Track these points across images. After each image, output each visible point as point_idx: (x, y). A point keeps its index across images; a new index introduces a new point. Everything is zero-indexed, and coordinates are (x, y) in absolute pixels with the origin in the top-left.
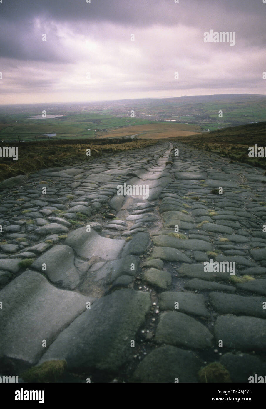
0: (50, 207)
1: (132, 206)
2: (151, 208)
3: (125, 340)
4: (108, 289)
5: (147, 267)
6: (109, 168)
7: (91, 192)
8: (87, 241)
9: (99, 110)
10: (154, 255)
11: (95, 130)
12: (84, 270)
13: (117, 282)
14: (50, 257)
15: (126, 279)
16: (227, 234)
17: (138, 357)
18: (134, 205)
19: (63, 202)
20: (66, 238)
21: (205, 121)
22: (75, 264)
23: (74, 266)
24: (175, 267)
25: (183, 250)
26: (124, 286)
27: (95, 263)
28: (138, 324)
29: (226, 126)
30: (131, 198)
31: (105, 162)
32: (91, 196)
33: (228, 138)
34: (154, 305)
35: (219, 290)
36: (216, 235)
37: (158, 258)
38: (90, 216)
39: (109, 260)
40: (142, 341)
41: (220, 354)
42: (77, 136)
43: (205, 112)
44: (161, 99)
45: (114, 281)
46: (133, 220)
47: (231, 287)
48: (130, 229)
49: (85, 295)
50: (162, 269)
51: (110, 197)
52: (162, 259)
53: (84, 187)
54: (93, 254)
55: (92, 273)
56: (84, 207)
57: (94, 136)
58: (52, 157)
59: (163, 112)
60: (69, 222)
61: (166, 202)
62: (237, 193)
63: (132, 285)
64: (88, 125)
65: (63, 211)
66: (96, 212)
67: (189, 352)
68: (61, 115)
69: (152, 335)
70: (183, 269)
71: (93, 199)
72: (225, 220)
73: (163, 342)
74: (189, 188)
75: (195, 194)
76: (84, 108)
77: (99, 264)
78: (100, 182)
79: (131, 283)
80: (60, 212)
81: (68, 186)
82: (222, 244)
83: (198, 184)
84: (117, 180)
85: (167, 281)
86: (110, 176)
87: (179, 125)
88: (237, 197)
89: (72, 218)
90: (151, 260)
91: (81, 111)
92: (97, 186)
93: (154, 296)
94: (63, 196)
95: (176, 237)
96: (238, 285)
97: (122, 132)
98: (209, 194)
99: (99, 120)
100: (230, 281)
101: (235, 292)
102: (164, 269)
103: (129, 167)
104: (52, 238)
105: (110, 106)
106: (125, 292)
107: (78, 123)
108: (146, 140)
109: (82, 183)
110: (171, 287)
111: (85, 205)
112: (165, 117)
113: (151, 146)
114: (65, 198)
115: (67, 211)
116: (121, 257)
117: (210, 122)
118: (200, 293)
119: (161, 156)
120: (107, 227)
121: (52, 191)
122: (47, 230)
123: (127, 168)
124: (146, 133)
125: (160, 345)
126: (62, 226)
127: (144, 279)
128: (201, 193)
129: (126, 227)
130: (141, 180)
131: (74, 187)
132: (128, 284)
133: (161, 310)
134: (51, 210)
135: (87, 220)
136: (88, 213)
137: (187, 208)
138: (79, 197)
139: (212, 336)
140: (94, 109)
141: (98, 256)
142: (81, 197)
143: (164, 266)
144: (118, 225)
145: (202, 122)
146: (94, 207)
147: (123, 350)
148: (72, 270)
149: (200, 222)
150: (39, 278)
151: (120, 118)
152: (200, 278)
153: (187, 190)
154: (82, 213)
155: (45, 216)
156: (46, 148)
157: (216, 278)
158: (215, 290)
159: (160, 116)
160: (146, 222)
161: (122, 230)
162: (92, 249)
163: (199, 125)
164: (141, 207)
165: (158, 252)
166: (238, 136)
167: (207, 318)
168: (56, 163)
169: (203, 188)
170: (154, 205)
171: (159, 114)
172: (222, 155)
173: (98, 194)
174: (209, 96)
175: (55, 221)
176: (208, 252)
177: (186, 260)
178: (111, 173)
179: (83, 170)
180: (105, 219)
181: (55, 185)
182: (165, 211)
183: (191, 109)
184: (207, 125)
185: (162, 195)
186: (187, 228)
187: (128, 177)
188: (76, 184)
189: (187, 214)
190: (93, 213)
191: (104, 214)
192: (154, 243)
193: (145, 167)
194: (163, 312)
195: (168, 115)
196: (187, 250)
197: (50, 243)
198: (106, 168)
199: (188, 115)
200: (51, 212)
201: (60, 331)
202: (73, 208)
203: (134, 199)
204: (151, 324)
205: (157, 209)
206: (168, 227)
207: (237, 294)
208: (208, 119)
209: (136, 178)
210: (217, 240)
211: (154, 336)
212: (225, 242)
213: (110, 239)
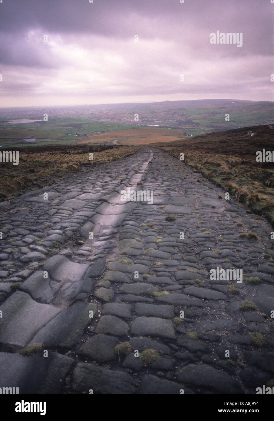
0: (31, 236)
1: (98, 232)
2: (114, 235)
3: (77, 331)
4: (72, 302)
5: (99, 287)
6: (84, 191)
7: (66, 219)
8: (60, 267)
9: (80, 115)
10: (105, 278)
11: (76, 135)
12: (57, 289)
13: (77, 298)
14: (33, 280)
15: (84, 295)
16: (164, 259)
17: (84, 341)
18: (101, 232)
19: (42, 231)
20: (44, 265)
21: (188, 126)
22: (50, 285)
23: (50, 287)
24: (118, 286)
25: (127, 273)
26: (81, 300)
27: (64, 284)
28: (86, 323)
29: (209, 131)
30: (99, 224)
31: (81, 182)
32: (65, 225)
33: (210, 145)
34: (99, 312)
35: (142, 302)
36: (156, 260)
37: (107, 280)
38: (64, 243)
39: (75, 282)
40: (87, 332)
41: (131, 338)
42: (57, 141)
43: (189, 116)
44: (143, 104)
45: (76, 297)
46: (97, 247)
47: (151, 300)
48: (94, 254)
49: (56, 307)
50: (109, 288)
51: (81, 225)
52: (110, 281)
53: (60, 214)
54: (64, 277)
55: (62, 291)
56: (59, 236)
57: (75, 141)
58: (32, 176)
59: (146, 117)
60: (47, 250)
61: (125, 230)
62: (186, 220)
63: (86, 300)
64: (68, 130)
65: (42, 239)
66: (68, 240)
67: (113, 337)
68: (40, 119)
69: (93, 329)
70: (123, 288)
71: (67, 227)
72: (167, 246)
73: (99, 333)
74: (149, 215)
75: (152, 221)
76: (64, 112)
77: (68, 285)
78: (74, 208)
79: (86, 298)
80: (39, 241)
81: (46, 213)
82: (158, 268)
83: (157, 210)
84: (89, 206)
85: (110, 297)
86: (83, 202)
87: (162, 130)
88: (185, 223)
89: (49, 246)
90: (103, 282)
91: (61, 115)
92: (71, 213)
93: (100, 306)
94: (41, 223)
95: (124, 263)
96: (156, 298)
97: (103, 137)
98: (163, 221)
99: (80, 125)
100: (152, 295)
101: (153, 303)
102: (110, 288)
103: (103, 190)
104: (34, 266)
105: (91, 111)
106: (81, 304)
107: (58, 128)
108: (127, 146)
109: (59, 209)
110: (112, 300)
111: (60, 234)
112: (148, 121)
113: (131, 155)
114: (43, 226)
115: (45, 239)
116: (83, 279)
117: (193, 127)
118: (130, 304)
119: (136, 172)
120: (76, 253)
121: (32, 219)
122: (29, 258)
123: (100, 191)
124: (128, 138)
125: (97, 334)
126: (41, 254)
127: (95, 295)
128: (157, 219)
129: (91, 252)
130: (110, 205)
131: (52, 214)
132: (84, 299)
133: (102, 315)
134: (32, 239)
135: (61, 247)
136: (61, 241)
137: (141, 236)
138: (55, 224)
139: (129, 329)
140: (74, 114)
141: (67, 278)
142: (57, 225)
143: (111, 285)
144: (85, 252)
145: (185, 127)
146: (67, 235)
147: (75, 337)
148: (48, 289)
149: (148, 249)
150: (25, 296)
151: (102, 123)
152: (132, 294)
153: (146, 217)
154: (57, 242)
155: (27, 244)
156: (25, 165)
157: (143, 293)
158: (140, 301)
159: (143, 121)
160: (107, 248)
161: (88, 256)
162: (63, 273)
163: (182, 130)
164: (106, 234)
165: (109, 275)
166: (220, 142)
167: (130, 319)
168: (35, 182)
169: (160, 214)
170: (116, 232)
171: (141, 119)
172: (195, 170)
173: (71, 222)
174: (192, 101)
175: (35, 250)
176: (144, 274)
177: (127, 281)
178: (85, 198)
179: (60, 193)
180: (75, 246)
181: (35, 211)
182: (123, 239)
183: (174, 114)
184: (190, 130)
185: (124, 223)
186: (136, 254)
187: (99, 203)
188: (53, 211)
189: (140, 241)
190: (66, 241)
191: (75, 241)
192: (107, 268)
193: (117, 189)
194: (103, 316)
195: (150, 120)
196: (130, 273)
197: (32, 269)
198: (81, 191)
199: (171, 120)
200: (32, 241)
201: (39, 329)
202: (50, 236)
203: (101, 226)
204: (95, 323)
205: (118, 236)
206: (121, 254)
207: (154, 304)
208: (191, 124)
209: (106, 203)
210: (155, 265)
211: (95, 330)
212: (160, 266)
213: (77, 264)
